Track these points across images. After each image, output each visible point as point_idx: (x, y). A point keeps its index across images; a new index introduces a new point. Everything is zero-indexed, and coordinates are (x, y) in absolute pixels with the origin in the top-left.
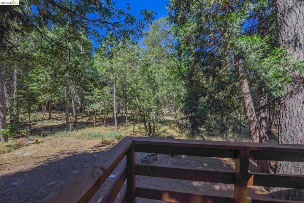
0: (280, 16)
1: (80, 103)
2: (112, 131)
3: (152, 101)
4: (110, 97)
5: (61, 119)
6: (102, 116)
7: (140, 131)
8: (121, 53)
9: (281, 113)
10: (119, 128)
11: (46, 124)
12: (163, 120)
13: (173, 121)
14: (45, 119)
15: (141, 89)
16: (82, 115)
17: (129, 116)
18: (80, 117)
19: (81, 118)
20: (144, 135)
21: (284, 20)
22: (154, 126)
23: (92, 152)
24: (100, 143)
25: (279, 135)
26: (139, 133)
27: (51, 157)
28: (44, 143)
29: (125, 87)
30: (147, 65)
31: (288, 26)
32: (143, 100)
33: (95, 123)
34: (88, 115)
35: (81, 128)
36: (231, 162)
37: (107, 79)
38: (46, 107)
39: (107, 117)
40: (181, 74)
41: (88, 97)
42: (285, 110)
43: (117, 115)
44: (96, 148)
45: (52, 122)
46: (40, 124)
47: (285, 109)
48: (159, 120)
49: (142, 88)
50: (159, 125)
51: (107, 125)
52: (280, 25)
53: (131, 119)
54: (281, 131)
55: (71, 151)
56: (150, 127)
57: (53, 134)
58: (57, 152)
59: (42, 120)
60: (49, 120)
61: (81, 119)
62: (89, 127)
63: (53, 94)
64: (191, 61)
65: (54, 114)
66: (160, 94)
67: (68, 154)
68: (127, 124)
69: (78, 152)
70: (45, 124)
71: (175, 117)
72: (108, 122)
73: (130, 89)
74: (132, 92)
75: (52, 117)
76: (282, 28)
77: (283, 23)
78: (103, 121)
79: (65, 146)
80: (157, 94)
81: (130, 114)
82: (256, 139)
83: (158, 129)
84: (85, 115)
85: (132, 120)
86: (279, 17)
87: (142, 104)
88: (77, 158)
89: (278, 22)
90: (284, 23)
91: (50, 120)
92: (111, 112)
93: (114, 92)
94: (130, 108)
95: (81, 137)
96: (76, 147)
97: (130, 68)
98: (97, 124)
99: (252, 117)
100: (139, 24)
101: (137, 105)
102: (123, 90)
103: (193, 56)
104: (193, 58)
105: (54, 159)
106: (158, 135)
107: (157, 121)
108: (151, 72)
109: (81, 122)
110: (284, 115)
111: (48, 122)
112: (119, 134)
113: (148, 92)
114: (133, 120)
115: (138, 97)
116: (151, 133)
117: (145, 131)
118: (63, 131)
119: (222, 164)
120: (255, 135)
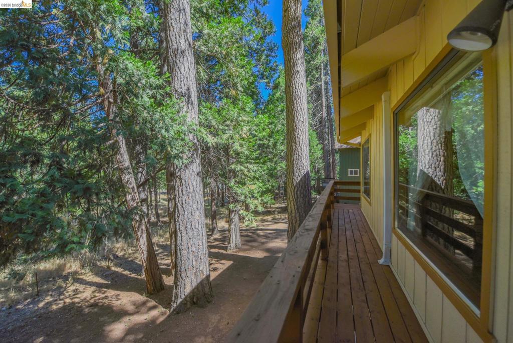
0: (172, 54)
9: (177, 190)
21: (176, 63)
25: (176, 220)
31: (181, 73)
36: (97, 295)
42: (181, 185)
52: (172, 66)
54: (178, 215)
76: (174, 73)
82: (141, 236)
89: (170, 61)
90: (177, 66)
99: (134, 201)
119: (80, 309)
120: (140, 230)
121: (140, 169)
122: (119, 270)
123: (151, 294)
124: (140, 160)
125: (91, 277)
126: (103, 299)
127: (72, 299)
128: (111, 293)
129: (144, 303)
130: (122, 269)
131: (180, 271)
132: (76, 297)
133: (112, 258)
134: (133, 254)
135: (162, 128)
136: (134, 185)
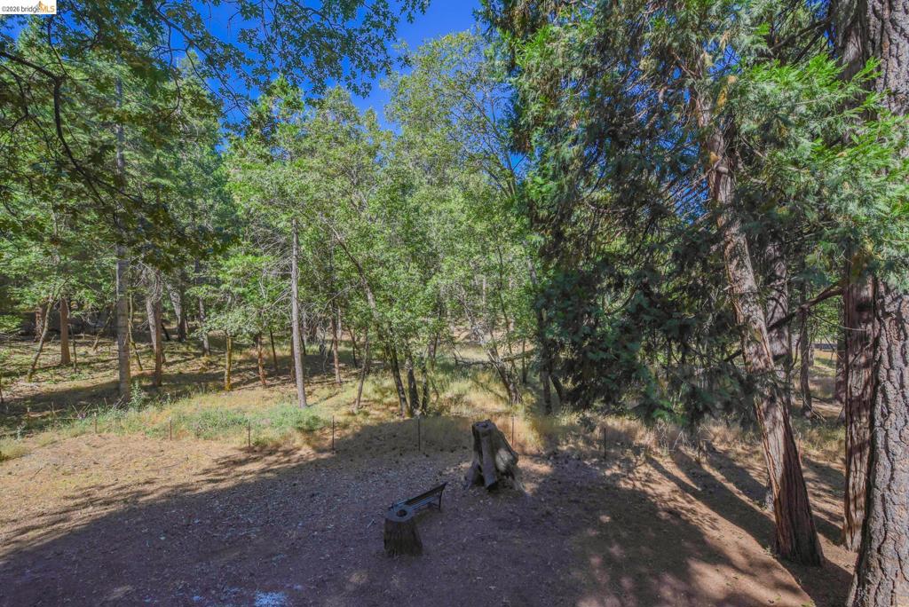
1: (178, 311)
2: (286, 404)
3: (418, 305)
4: (280, 289)
5: (107, 367)
6: (254, 352)
7: (379, 402)
8: (314, 145)
9: (884, 348)
10: (310, 393)
11: (47, 384)
12: (452, 362)
13: (482, 363)
14: (46, 369)
15: (382, 264)
16: (184, 349)
17: (346, 352)
18: (177, 358)
19: (180, 362)
20: (393, 412)
21: (893, 21)
22: (427, 383)
23: (206, 488)
24: (241, 450)
26: (376, 406)
27: (35, 522)
28: (24, 459)
29: (329, 256)
30: (403, 186)
32: (391, 301)
33: (229, 376)
34: (205, 351)
35: (176, 398)
36: (679, 499)
37: (270, 231)
38: (46, 324)
39: (272, 353)
40: (529, 208)
41: (201, 292)
42: (903, 337)
43: (306, 348)
44: (223, 471)
45: (73, 378)
46: (24, 386)
47: (902, 333)
48: (442, 362)
49: (388, 261)
50: (441, 376)
51: (271, 380)
52: (878, 37)
53: (351, 361)
54: (885, 411)
55: (124, 491)
56: (415, 386)
57: (68, 422)
58: (66, 498)
59: (32, 371)
60: (59, 371)
61: (178, 365)
62: (207, 391)
63: (73, 281)
64: (567, 159)
65: (82, 350)
66: (444, 282)
67: (107, 503)
68: (337, 376)
69: (152, 493)
70: (43, 384)
71: (493, 353)
72: (273, 370)
73: (346, 265)
74: (355, 275)
75: (72, 358)
76: (886, 50)
77: (892, 31)
78: (256, 370)
79: (108, 467)
80: (434, 280)
81: (347, 343)
82: (772, 430)
83: (440, 390)
84: (193, 351)
85: (356, 363)
86: (875, 12)
87: (389, 315)
88: (138, 523)
89: (871, 28)
90: (896, 30)
91: (64, 371)
92: (282, 338)
93: (293, 273)
94: (346, 327)
95: (170, 431)
96: (149, 468)
97: (345, 193)
98: (236, 379)
100: (375, 19)
101: (372, 316)
102: (323, 269)
103: (575, 142)
104: (576, 148)
105: (42, 532)
106: (438, 414)
107: (433, 364)
108: (416, 209)
109: (181, 373)
110: (897, 354)
111: (57, 377)
112: (311, 415)
113: (406, 274)
114: (358, 364)
115: (373, 291)
116: (418, 406)
117: (398, 400)
118: (105, 412)
119: (653, 509)
120: (770, 417)
121: (774, 293)
122: (718, 476)
123: (784, 556)
124: (773, 274)
125: (670, 465)
126: (688, 510)
127: (644, 485)
128: (702, 508)
129: (767, 567)
130: (724, 477)
131: (879, 550)
132: (649, 486)
133: (705, 448)
134: (746, 457)
135: (850, 198)
136: (761, 324)
